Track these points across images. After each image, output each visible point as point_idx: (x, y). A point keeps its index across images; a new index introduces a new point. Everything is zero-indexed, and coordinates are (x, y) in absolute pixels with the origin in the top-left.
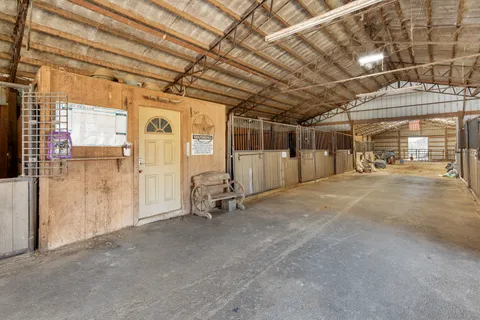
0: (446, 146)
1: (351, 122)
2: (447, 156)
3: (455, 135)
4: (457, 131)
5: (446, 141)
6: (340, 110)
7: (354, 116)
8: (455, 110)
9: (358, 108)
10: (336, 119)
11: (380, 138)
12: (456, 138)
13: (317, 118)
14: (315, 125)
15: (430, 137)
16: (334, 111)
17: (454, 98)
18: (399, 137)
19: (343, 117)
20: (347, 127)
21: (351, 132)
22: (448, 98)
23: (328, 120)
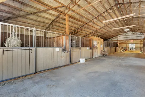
0: (140, 46)
1: (118, 41)
2: (140, 49)
3: (142, 43)
4: (143, 42)
5: (140, 45)
6: (115, 38)
7: (118, 39)
8: (143, 38)
9: (120, 37)
10: (114, 40)
11: (121, 44)
12: (143, 44)
13: (109, 39)
14: (108, 41)
15: (135, 44)
16: (113, 38)
17: (142, 35)
18: (127, 44)
19: (116, 39)
20: (117, 42)
21: (118, 43)
22: (141, 35)
23: (112, 40)
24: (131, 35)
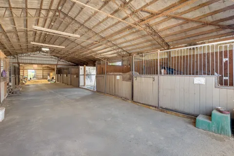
1: (19, 63)
2: (43, 77)
5: (43, 72)
18: (24, 69)
24: (42, 57)
